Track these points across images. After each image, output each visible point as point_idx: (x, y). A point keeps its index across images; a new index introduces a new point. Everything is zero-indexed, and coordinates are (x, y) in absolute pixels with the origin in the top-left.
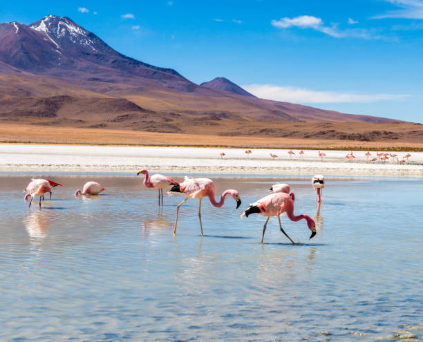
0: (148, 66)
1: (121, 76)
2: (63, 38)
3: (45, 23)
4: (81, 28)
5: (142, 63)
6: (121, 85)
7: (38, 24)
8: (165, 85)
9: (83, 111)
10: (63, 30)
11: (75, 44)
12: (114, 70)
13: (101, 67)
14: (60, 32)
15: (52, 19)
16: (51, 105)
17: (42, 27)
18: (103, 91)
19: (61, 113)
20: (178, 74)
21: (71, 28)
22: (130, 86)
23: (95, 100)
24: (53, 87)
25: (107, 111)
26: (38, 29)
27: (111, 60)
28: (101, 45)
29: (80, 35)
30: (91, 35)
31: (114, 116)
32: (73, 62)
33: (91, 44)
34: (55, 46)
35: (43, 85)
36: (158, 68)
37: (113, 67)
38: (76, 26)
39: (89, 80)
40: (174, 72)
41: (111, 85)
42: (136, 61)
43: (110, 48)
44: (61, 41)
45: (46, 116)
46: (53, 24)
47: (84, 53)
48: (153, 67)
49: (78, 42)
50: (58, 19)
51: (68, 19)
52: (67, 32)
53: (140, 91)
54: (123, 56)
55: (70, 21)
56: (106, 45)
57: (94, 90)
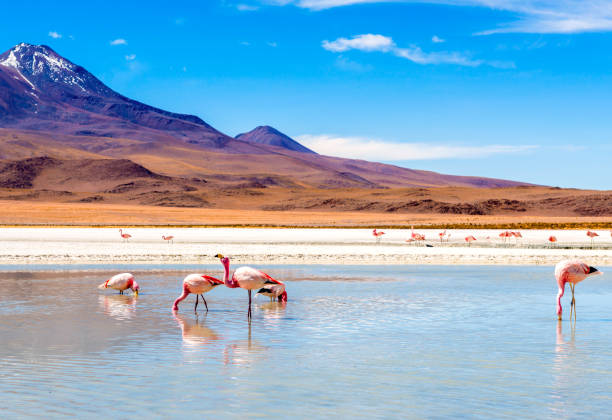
0: (160, 111)
1: (123, 127)
2: (40, 76)
3: (16, 54)
4: (65, 59)
5: (152, 108)
6: (122, 141)
7: (6, 56)
8: (185, 139)
9: (70, 178)
10: (41, 64)
11: (58, 84)
12: (111, 118)
13: (93, 115)
14: (37, 67)
15: (24, 49)
16: (25, 171)
17: (12, 61)
18: (99, 149)
19: (39, 182)
20: (203, 123)
21: (52, 61)
22: (137, 142)
24: (28, 145)
25: (102, 179)
26: (5, 63)
27: (108, 105)
28: (93, 83)
29: (64, 71)
30: (80, 70)
31: (113, 184)
32: (54, 109)
33: (80, 82)
34: (29, 88)
35: (12, 143)
36: (175, 115)
37: (112, 115)
38: (57, 56)
39: (78, 133)
40: (197, 120)
41: (109, 140)
42: (143, 105)
43: (106, 88)
44: (38, 79)
45: (19, 186)
46: (27, 55)
47: (70, 96)
48: (168, 113)
49: (61, 80)
50: (33, 49)
51: (48, 48)
52: (47, 67)
53: (150, 147)
54: (125, 99)
55: (50, 51)
56: (100, 83)
57: (85, 149)
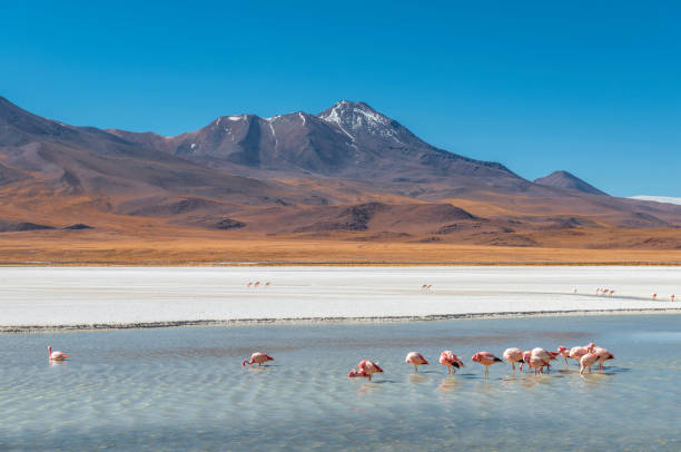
0: (468, 160)
1: (435, 174)
2: (359, 130)
3: (338, 111)
4: (381, 115)
5: (459, 157)
6: (436, 187)
7: (328, 113)
8: (489, 184)
9: (399, 222)
10: (359, 118)
11: (374, 137)
12: (423, 167)
13: (408, 164)
14: (356, 122)
15: (345, 106)
16: (361, 216)
17: (334, 117)
18: (414, 195)
19: (375, 224)
20: (506, 169)
21: (369, 116)
22: (447, 187)
23: (413, 207)
24: (354, 191)
25: (428, 221)
26: (328, 119)
27: (420, 155)
28: (407, 136)
29: (380, 125)
30: (395, 124)
32: (372, 159)
33: (395, 135)
34: (349, 140)
35: (341, 190)
36: (481, 162)
37: (424, 163)
38: (374, 112)
39: (395, 180)
40: (501, 167)
41: (423, 186)
42: (450, 154)
43: (418, 138)
44: (358, 133)
45: (356, 229)
46: (348, 112)
47: (387, 146)
48: (474, 161)
49: (377, 133)
50: (352, 105)
51: (365, 104)
52: (365, 121)
53: (460, 192)
54: (435, 149)
55: (367, 107)
56: (413, 135)
57: (402, 194)
